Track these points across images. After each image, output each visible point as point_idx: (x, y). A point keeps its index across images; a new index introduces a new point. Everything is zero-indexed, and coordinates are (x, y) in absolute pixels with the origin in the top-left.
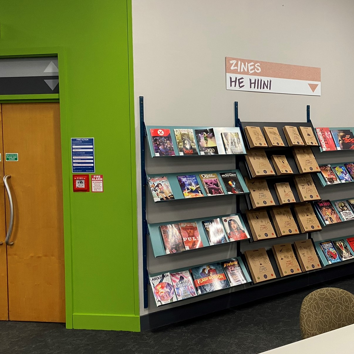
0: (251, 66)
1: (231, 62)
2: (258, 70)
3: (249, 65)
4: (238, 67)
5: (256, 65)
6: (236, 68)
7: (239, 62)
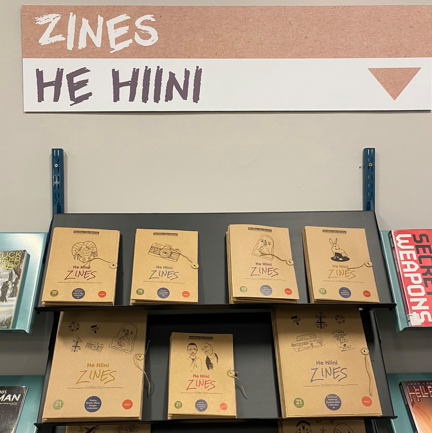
0: (117, 26)
1: (42, 21)
2: (146, 36)
3: (111, 23)
4: (65, 35)
5: (138, 23)
6: (59, 38)
7: (72, 19)
